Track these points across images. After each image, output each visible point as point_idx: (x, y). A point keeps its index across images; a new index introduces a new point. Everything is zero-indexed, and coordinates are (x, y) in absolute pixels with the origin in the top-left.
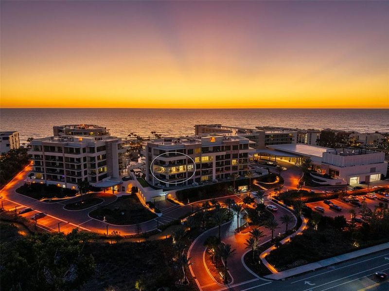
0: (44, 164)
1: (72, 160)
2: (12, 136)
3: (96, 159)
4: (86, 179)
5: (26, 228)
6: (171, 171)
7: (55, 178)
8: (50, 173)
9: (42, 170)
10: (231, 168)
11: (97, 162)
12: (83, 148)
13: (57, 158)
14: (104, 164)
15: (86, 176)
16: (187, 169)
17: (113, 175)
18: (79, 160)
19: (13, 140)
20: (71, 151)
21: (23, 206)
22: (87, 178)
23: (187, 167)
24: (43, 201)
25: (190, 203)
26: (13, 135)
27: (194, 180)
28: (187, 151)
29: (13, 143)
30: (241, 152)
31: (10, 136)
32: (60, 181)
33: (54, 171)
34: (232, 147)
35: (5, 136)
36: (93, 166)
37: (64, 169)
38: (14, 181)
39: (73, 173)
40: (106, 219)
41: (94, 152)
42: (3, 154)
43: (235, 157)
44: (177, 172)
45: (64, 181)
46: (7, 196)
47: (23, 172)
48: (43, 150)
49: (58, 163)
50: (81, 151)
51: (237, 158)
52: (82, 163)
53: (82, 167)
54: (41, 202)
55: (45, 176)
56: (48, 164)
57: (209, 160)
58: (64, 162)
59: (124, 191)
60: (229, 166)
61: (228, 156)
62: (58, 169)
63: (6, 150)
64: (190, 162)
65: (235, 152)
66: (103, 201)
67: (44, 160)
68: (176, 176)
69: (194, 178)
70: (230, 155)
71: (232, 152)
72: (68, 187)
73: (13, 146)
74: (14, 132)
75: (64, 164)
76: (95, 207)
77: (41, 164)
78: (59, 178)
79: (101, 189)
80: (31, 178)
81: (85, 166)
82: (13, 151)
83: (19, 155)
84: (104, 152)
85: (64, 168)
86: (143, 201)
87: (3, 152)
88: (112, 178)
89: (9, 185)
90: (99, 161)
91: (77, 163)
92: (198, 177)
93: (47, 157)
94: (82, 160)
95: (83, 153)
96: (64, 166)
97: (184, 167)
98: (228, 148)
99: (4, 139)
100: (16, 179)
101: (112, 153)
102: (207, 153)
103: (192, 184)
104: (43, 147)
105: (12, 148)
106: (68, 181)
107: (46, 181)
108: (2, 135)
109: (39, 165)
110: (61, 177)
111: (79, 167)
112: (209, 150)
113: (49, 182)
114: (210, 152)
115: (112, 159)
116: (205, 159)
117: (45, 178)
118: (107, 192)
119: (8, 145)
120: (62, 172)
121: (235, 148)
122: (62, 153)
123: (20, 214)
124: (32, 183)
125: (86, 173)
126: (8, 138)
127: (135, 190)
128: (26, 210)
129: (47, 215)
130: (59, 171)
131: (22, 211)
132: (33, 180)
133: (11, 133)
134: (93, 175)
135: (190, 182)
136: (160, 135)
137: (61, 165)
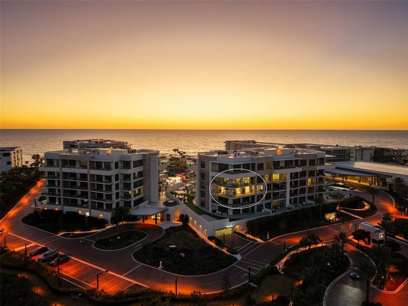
0: (61, 184)
1: (99, 178)
2: (14, 153)
3: (132, 177)
4: (118, 204)
5: (44, 281)
6: (235, 193)
7: (74, 203)
8: (69, 196)
9: (57, 192)
10: (307, 190)
11: (132, 181)
12: (115, 163)
13: (78, 176)
14: (141, 183)
15: (118, 200)
16: (256, 191)
17: (150, 199)
18: (109, 178)
19: (15, 157)
20: (98, 165)
21: (33, 244)
22: (119, 202)
23: (256, 188)
24: (63, 235)
25: (270, 238)
26: (16, 151)
27: (264, 206)
28: (256, 166)
29: (15, 161)
30: (319, 168)
31: (12, 152)
32: (81, 206)
33: (73, 193)
34: (308, 162)
35: (6, 153)
36: (127, 186)
37: (89, 191)
38: (18, 207)
39: (100, 196)
40: (162, 265)
41: (130, 168)
42: (3, 173)
43: (312, 174)
44: (242, 195)
45: (87, 207)
46: (11, 228)
47: (29, 195)
48: (60, 165)
49: (79, 182)
50: (113, 166)
51: (314, 176)
52: (114, 182)
53: (114, 188)
54: (59, 237)
55: (62, 200)
56: (65, 184)
57: (280, 178)
58: (89, 182)
59: (170, 220)
60: (304, 187)
61: (303, 174)
62: (79, 191)
63: (6, 169)
64: (260, 181)
65: (312, 168)
66: (146, 235)
67: (61, 179)
68: (241, 201)
69: (264, 203)
70: (305, 172)
71: (308, 168)
72: (93, 215)
73: (15, 164)
74: (16, 148)
75: (89, 184)
76: (138, 245)
77: (56, 184)
78: (79, 203)
79: (138, 218)
80: (42, 203)
81: (117, 187)
82: (15, 169)
83: (22, 174)
84: (140, 169)
85: (89, 189)
86: (203, 235)
87: (4, 171)
88: (150, 203)
89: (12, 213)
90: (135, 180)
91: (106, 182)
92: (268, 201)
93: (65, 175)
94: (113, 179)
95: (116, 168)
96: (89, 186)
97: (251, 188)
98: (303, 163)
99: (5, 155)
100: (21, 205)
101: (150, 169)
102: (279, 169)
103: (262, 211)
104: (60, 162)
105: (13, 166)
106: (93, 208)
107: (63, 207)
108: (2, 150)
109: (54, 185)
110: (82, 201)
111: (109, 188)
112: (280, 165)
113: (67, 209)
114: (282, 168)
115: (150, 176)
116: (276, 177)
117: (62, 203)
118: (147, 222)
119: (9, 163)
120: (84, 194)
121: (312, 163)
122: (87, 169)
123: (31, 256)
124: (43, 210)
125: (117, 195)
126: (9, 155)
127: (184, 218)
128: (40, 250)
129: (72, 258)
130: (80, 194)
131: (33, 251)
132: (45, 205)
133: (13, 149)
134: (126, 198)
135: (260, 208)
136: (184, 153)
137: (84, 185)
